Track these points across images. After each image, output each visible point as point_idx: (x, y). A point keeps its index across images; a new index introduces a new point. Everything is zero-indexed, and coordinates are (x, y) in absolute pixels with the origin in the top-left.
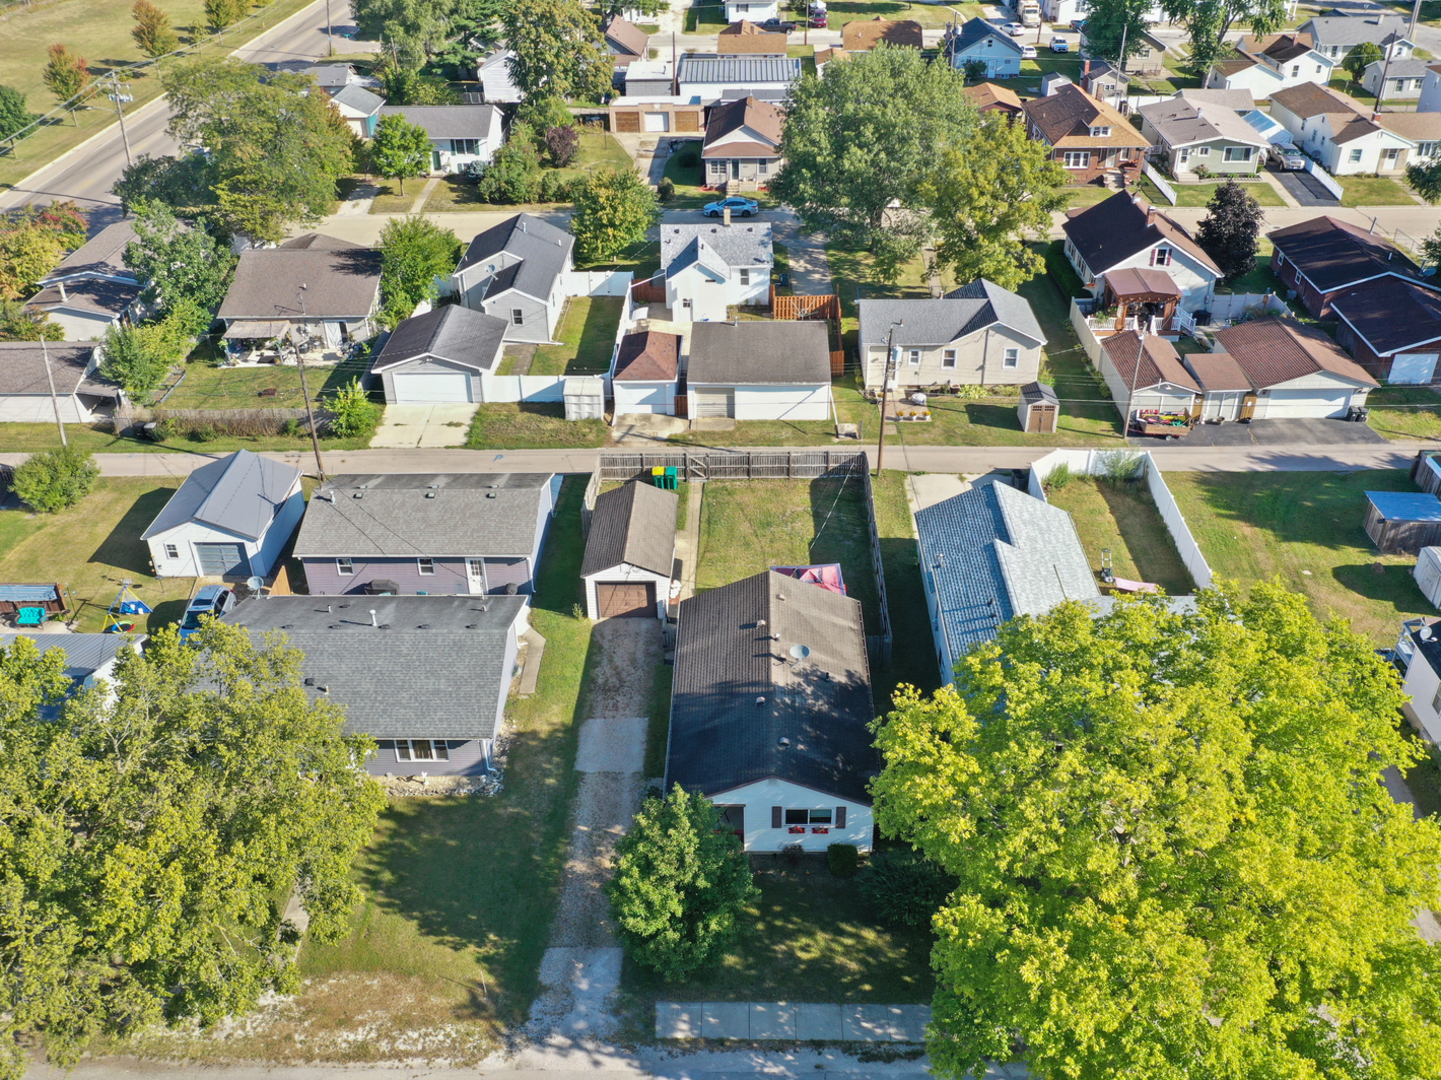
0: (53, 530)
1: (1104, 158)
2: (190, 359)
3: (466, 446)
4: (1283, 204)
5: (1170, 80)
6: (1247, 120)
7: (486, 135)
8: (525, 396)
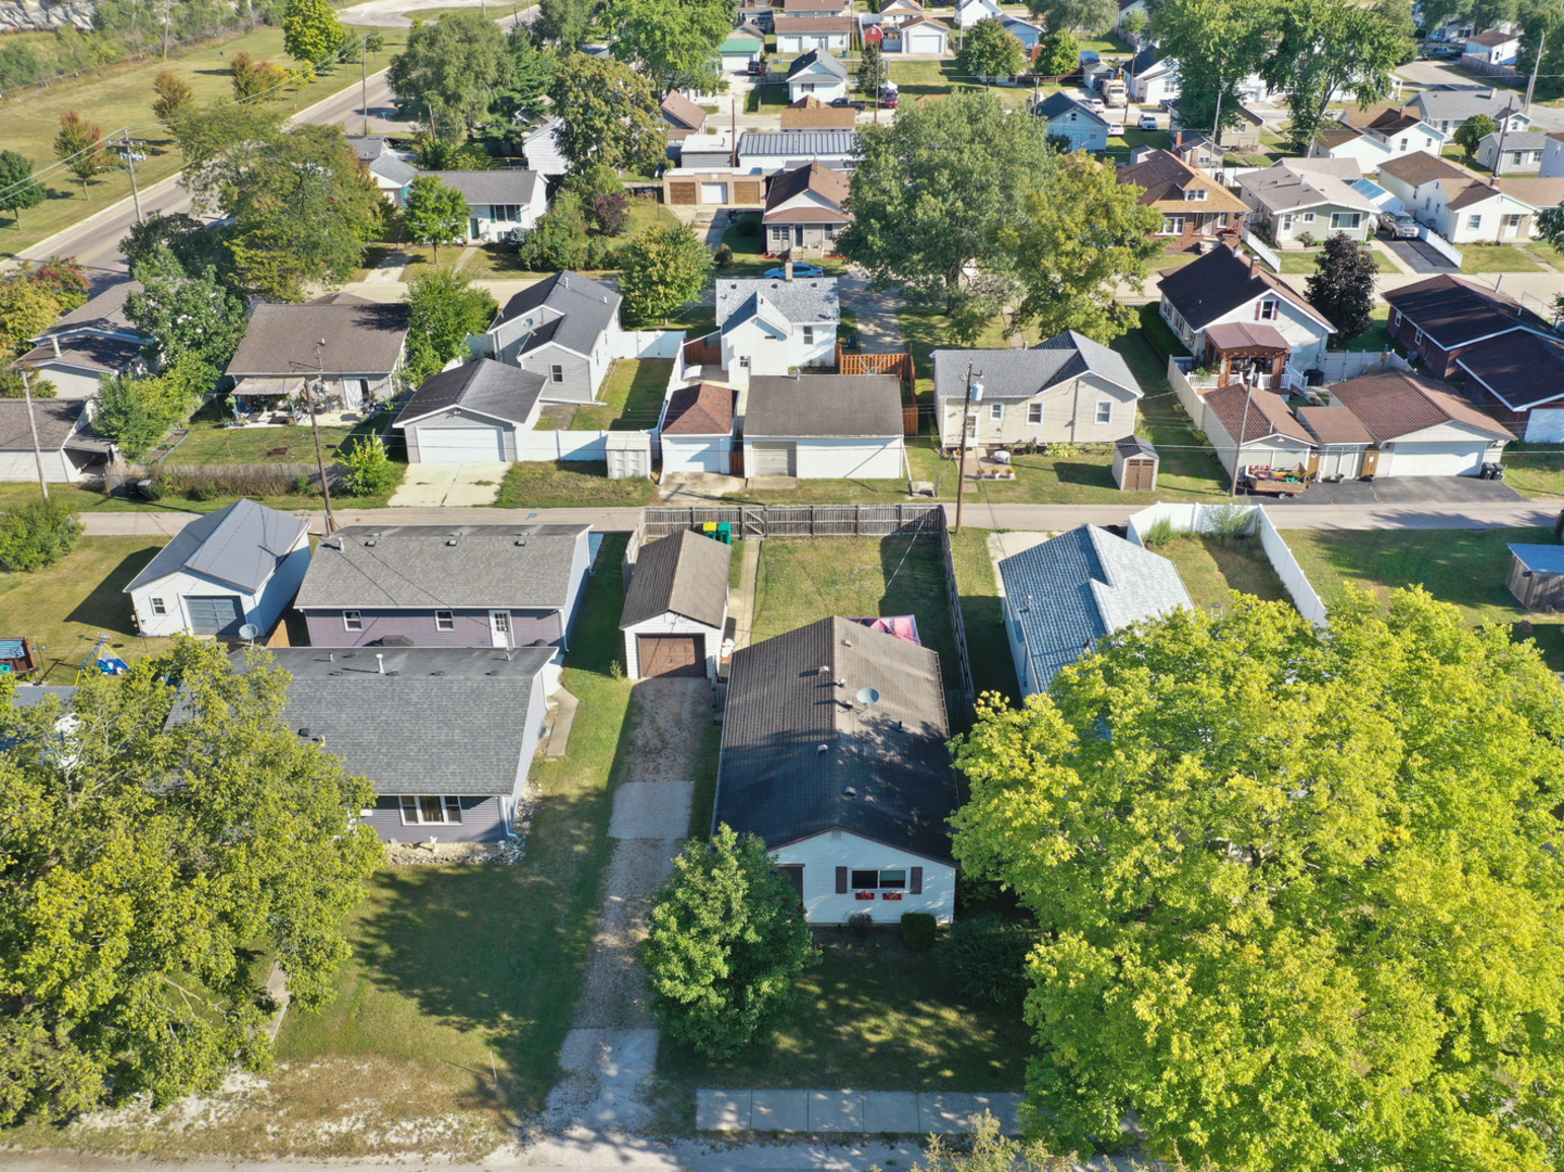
0: (28, 589)
1: (1200, 225)
2: (195, 419)
3: (495, 505)
4: (1396, 270)
5: (1268, 155)
6: (1355, 188)
7: (528, 200)
8: (563, 454)
